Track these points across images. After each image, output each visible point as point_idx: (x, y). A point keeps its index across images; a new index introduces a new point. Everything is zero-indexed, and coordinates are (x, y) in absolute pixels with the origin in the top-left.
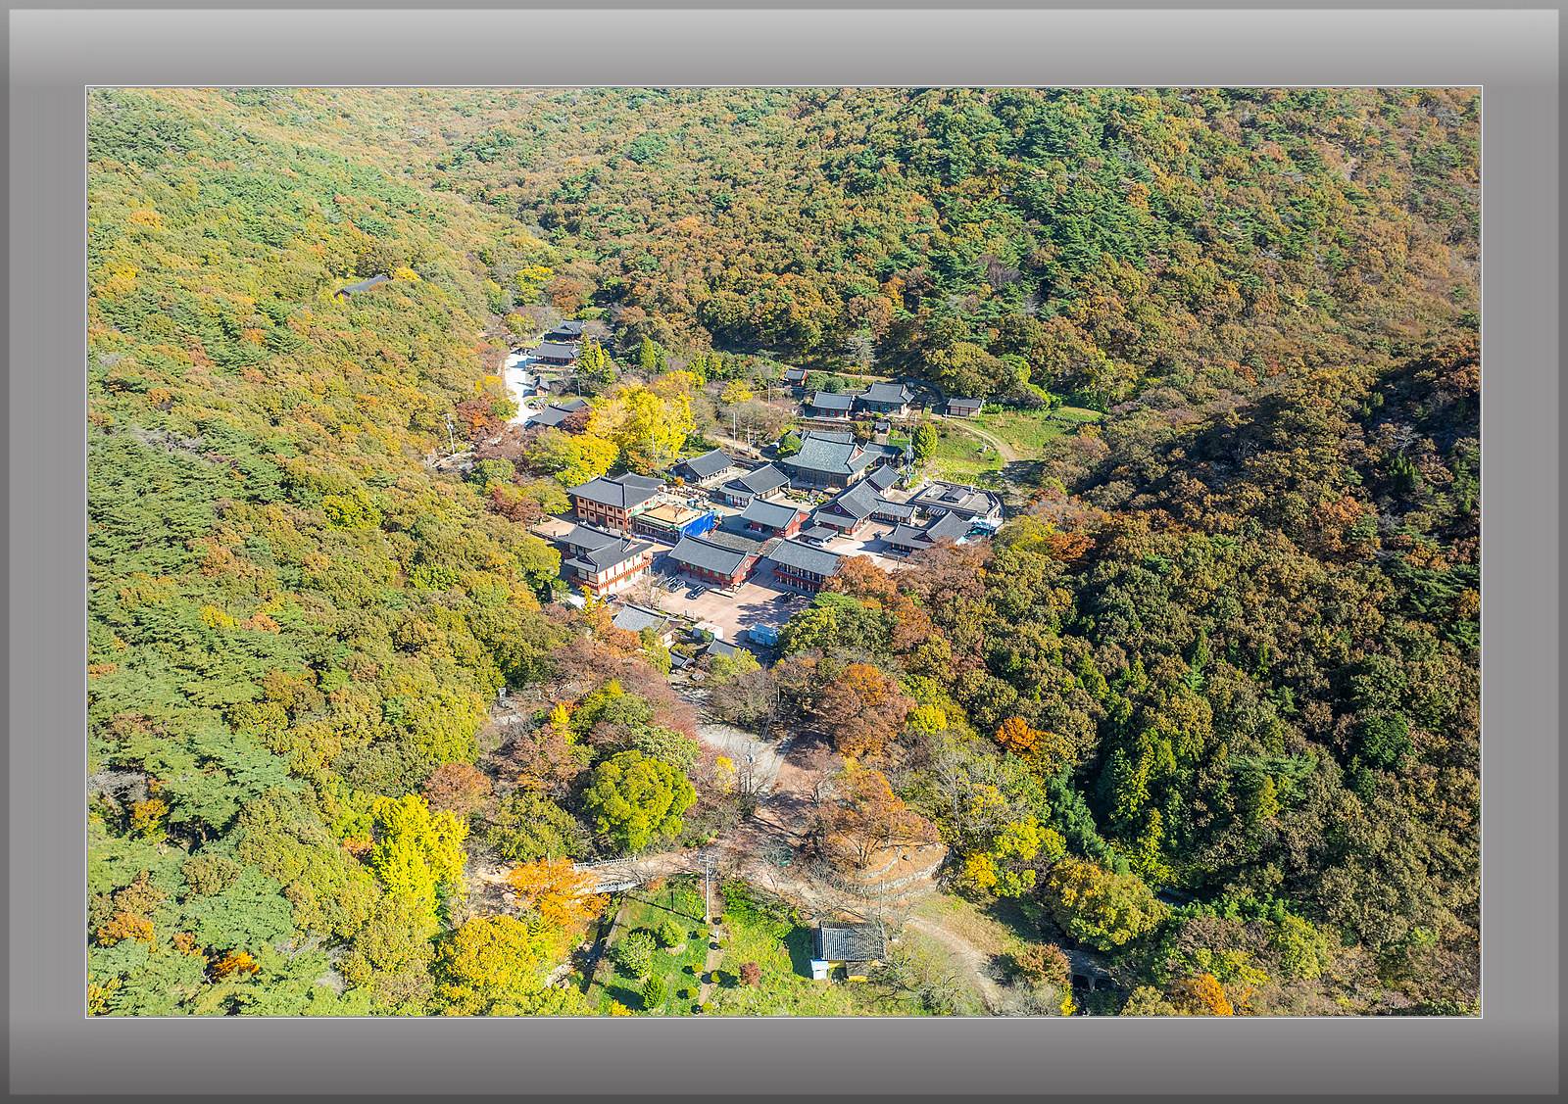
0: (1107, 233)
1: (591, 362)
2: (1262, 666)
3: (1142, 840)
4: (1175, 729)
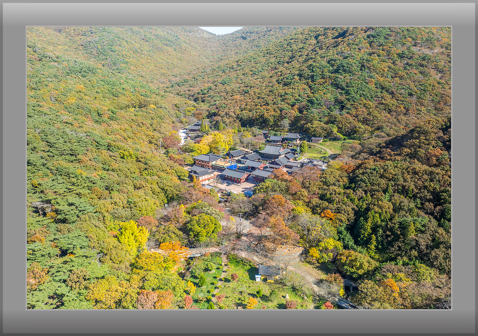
0: (362, 92)
1: (204, 129)
2: (410, 194)
3: (369, 246)
4: (380, 211)
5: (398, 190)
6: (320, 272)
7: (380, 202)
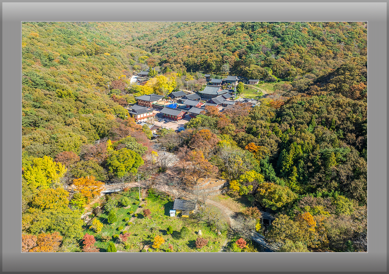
0: (296, 39)
1: (152, 73)
2: (333, 126)
3: (290, 177)
4: (302, 142)
5: (321, 122)
6: (239, 205)
7: (303, 134)
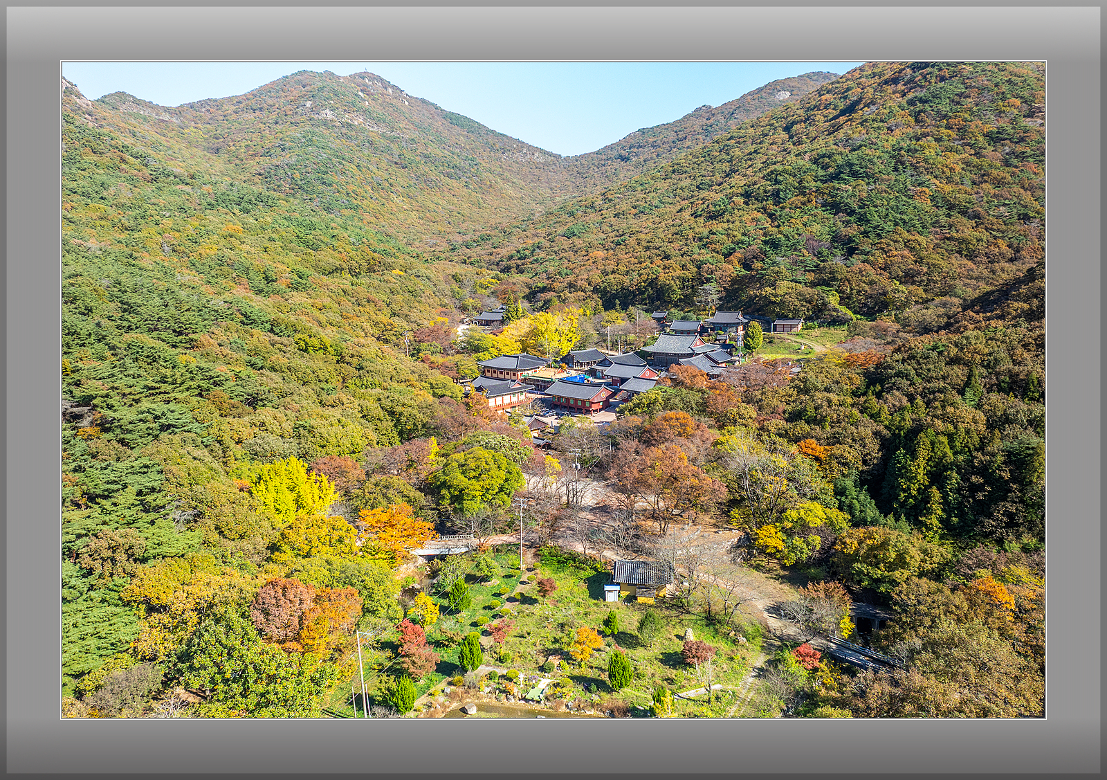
0: (898, 216)
1: (514, 314)
2: (1033, 392)
3: (924, 519)
4: (951, 427)
5: (998, 385)
6: (786, 587)
7: (950, 409)
